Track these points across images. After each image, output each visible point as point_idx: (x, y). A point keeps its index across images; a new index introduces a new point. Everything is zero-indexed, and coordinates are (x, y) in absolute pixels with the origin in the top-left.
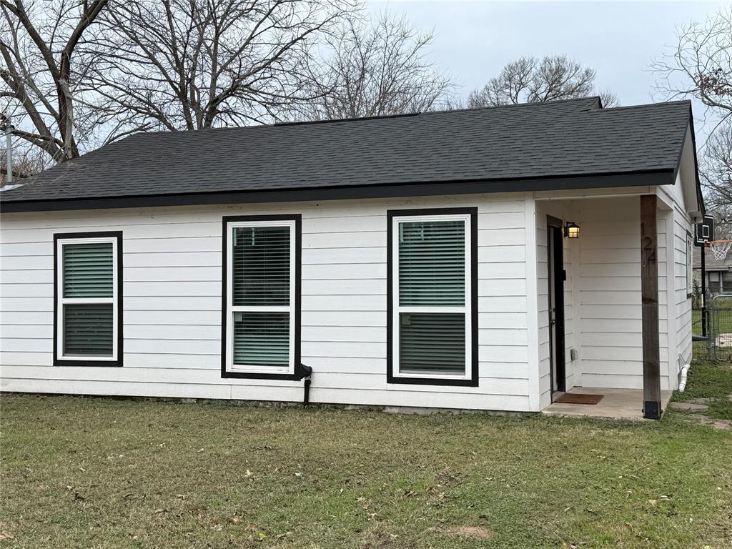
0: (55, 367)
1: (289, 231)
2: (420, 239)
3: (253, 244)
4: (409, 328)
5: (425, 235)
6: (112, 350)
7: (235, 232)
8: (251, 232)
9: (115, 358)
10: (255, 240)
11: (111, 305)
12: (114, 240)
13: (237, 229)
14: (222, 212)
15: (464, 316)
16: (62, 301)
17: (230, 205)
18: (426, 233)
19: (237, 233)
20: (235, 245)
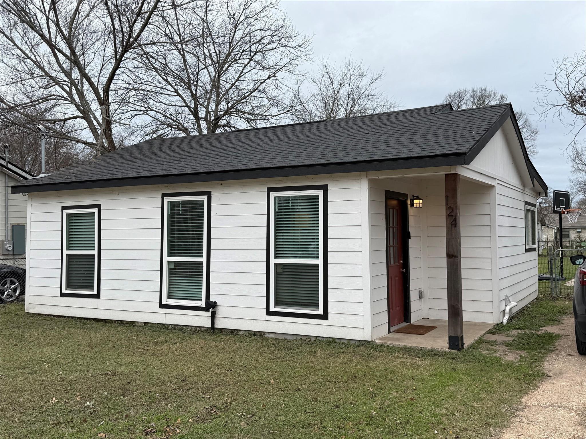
0: (61, 298)
1: (203, 204)
2: (289, 209)
3: (181, 213)
4: (281, 274)
5: (292, 206)
6: (93, 286)
7: (169, 204)
8: (179, 204)
9: (95, 292)
10: (182, 210)
11: (94, 255)
12: (96, 211)
13: (171, 202)
14: (161, 190)
15: (318, 266)
16: (66, 252)
17: (166, 185)
18: (293, 204)
19: (171, 205)
20: (169, 213)
